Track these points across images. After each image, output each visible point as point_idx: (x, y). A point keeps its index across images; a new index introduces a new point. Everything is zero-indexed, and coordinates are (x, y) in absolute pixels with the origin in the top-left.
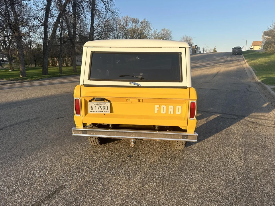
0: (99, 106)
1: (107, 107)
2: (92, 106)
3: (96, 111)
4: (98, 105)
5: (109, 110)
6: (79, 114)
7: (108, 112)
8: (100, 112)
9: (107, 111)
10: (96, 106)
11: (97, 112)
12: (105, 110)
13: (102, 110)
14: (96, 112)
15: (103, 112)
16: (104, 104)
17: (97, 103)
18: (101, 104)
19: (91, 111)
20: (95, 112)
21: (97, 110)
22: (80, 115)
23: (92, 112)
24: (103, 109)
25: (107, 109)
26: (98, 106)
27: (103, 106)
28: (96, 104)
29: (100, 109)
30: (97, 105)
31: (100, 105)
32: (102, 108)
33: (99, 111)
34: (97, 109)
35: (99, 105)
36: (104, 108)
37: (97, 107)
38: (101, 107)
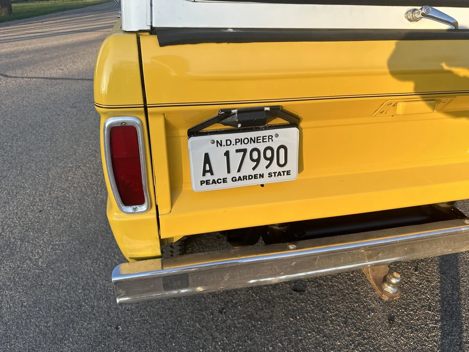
0: (245, 151)
1: (282, 151)
2: (207, 156)
3: (229, 177)
4: (240, 146)
5: (292, 165)
6: (141, 202)
7: (288, 173)
8: (250, 177)
9: (285, 169)
10: (227, 154)
11: (234, 179)
12: (274, 167)
13: (262, 168)
14: (229, 180)
15: (266, 175)
16: (270, 137)
17: (233, 137)
18: (252, 140)
19: (205, 179)
20: (225, 180)
21: (234, 173)
22: (144, 208)
23: (207, 182)
24: (264, 162)
25: (282, 162)
26: (237, 151)
27: (261, 147)
28: (229, 143)
29: (248, 164)
30: (232, 149)
31: (249, 147)
32: (258, 161)
33: (245, 178)
34: (234, 166)
35: (243, 147)
36: (271, 159)
37: (236, 158)
38: (255, 155)
